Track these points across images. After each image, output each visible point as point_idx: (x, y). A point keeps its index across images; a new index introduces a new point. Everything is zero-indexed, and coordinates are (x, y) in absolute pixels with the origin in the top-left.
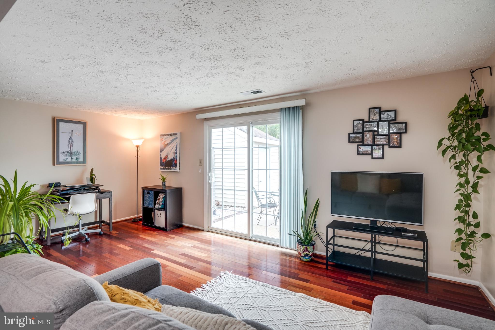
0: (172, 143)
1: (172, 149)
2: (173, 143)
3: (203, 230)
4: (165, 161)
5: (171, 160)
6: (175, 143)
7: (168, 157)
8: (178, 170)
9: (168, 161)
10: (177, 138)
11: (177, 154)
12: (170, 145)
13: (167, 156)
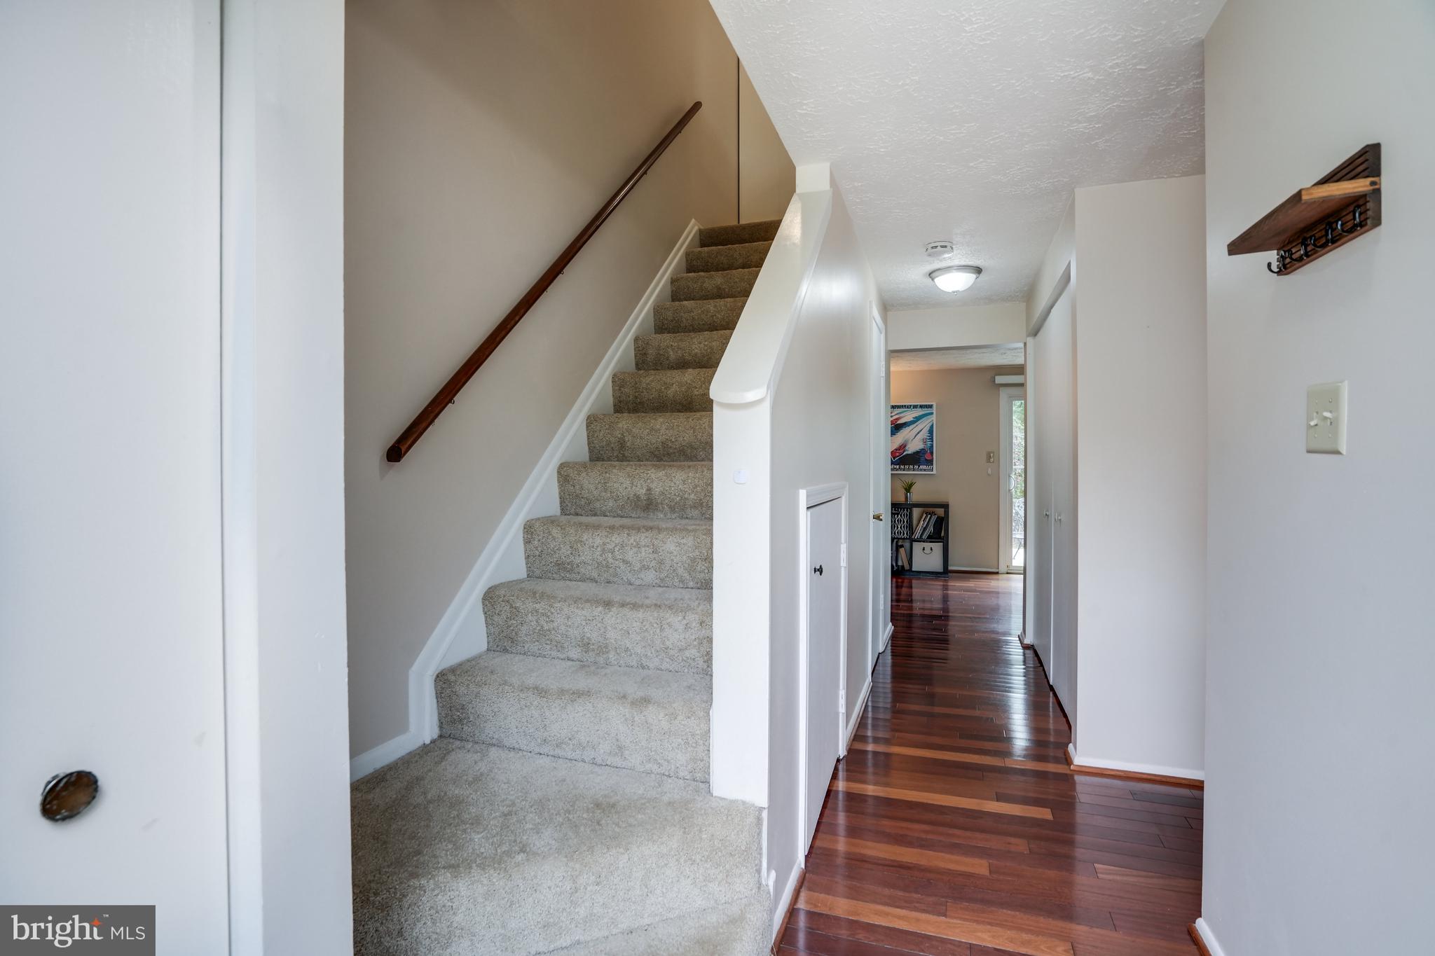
0: (917, 423)
1: (918, 433)
2: (919, 422)
3: (997, 573)
4: (897, 454)
5: (917, 453)
6: (928, 422)
7: (907, 448)
8: (934, 472)
9: (907, 454)
10: (932, 413)
11: (932, 441)
12: (911, 427)
13: (905, 446)
